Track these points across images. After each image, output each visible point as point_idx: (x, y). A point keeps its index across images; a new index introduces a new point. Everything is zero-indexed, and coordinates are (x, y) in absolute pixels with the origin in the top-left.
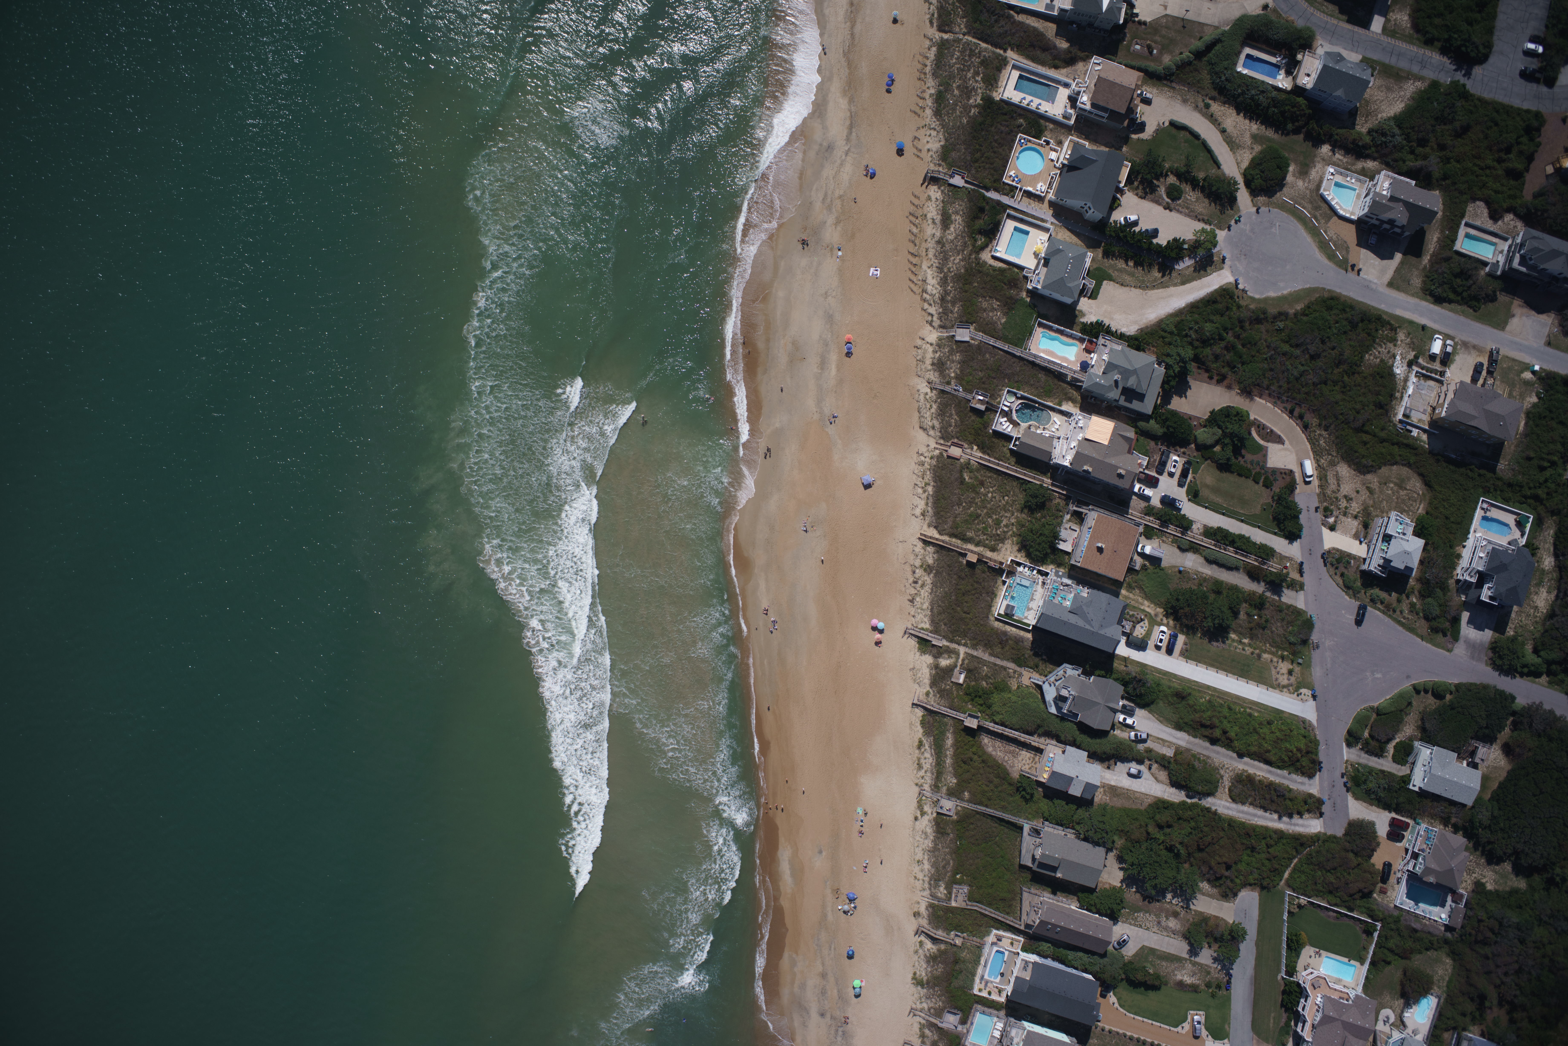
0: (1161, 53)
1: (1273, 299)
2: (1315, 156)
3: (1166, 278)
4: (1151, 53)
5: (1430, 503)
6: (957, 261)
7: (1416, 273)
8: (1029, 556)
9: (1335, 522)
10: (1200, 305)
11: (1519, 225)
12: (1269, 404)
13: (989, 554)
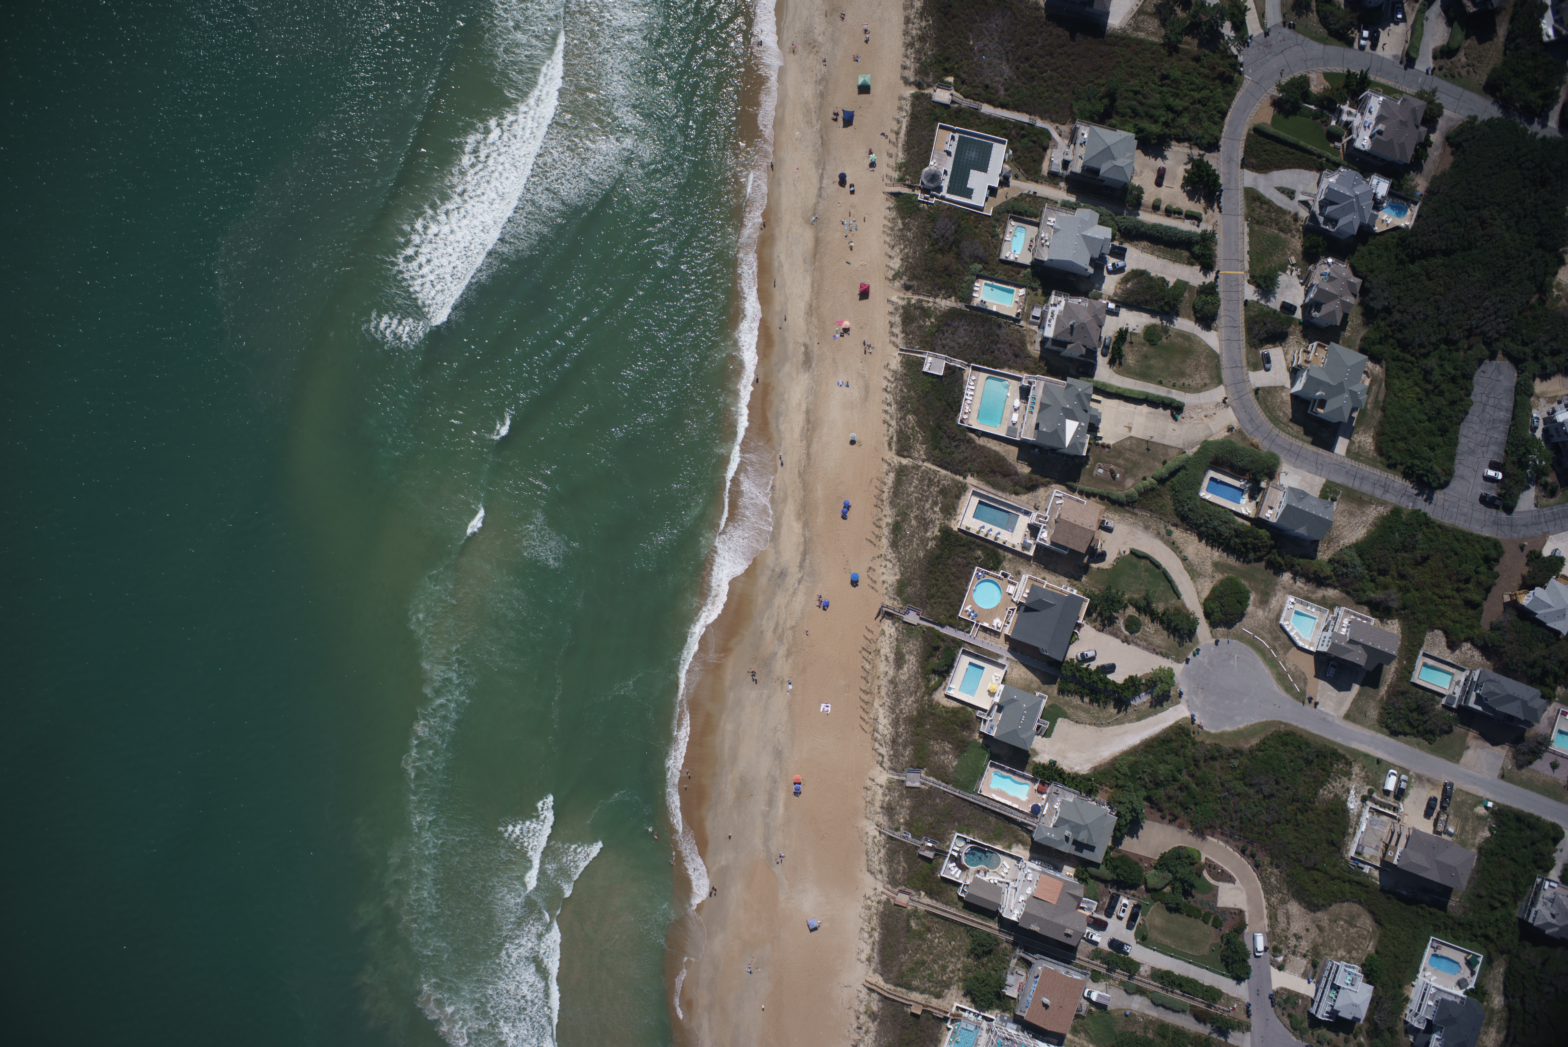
0: (1124, 477)
1: (1229, 734)
2: (1276, 584)
3: (1122, 714)
4: (1114, 478)
5: (1380, 941)
6: (909, 703)
7: (1373, 704)
8: (973, 1001)
9: (1284, 961)
10: (1155, 743)
11: (1477, 655)
12: (1221, 843)
13: (934, 1002)
